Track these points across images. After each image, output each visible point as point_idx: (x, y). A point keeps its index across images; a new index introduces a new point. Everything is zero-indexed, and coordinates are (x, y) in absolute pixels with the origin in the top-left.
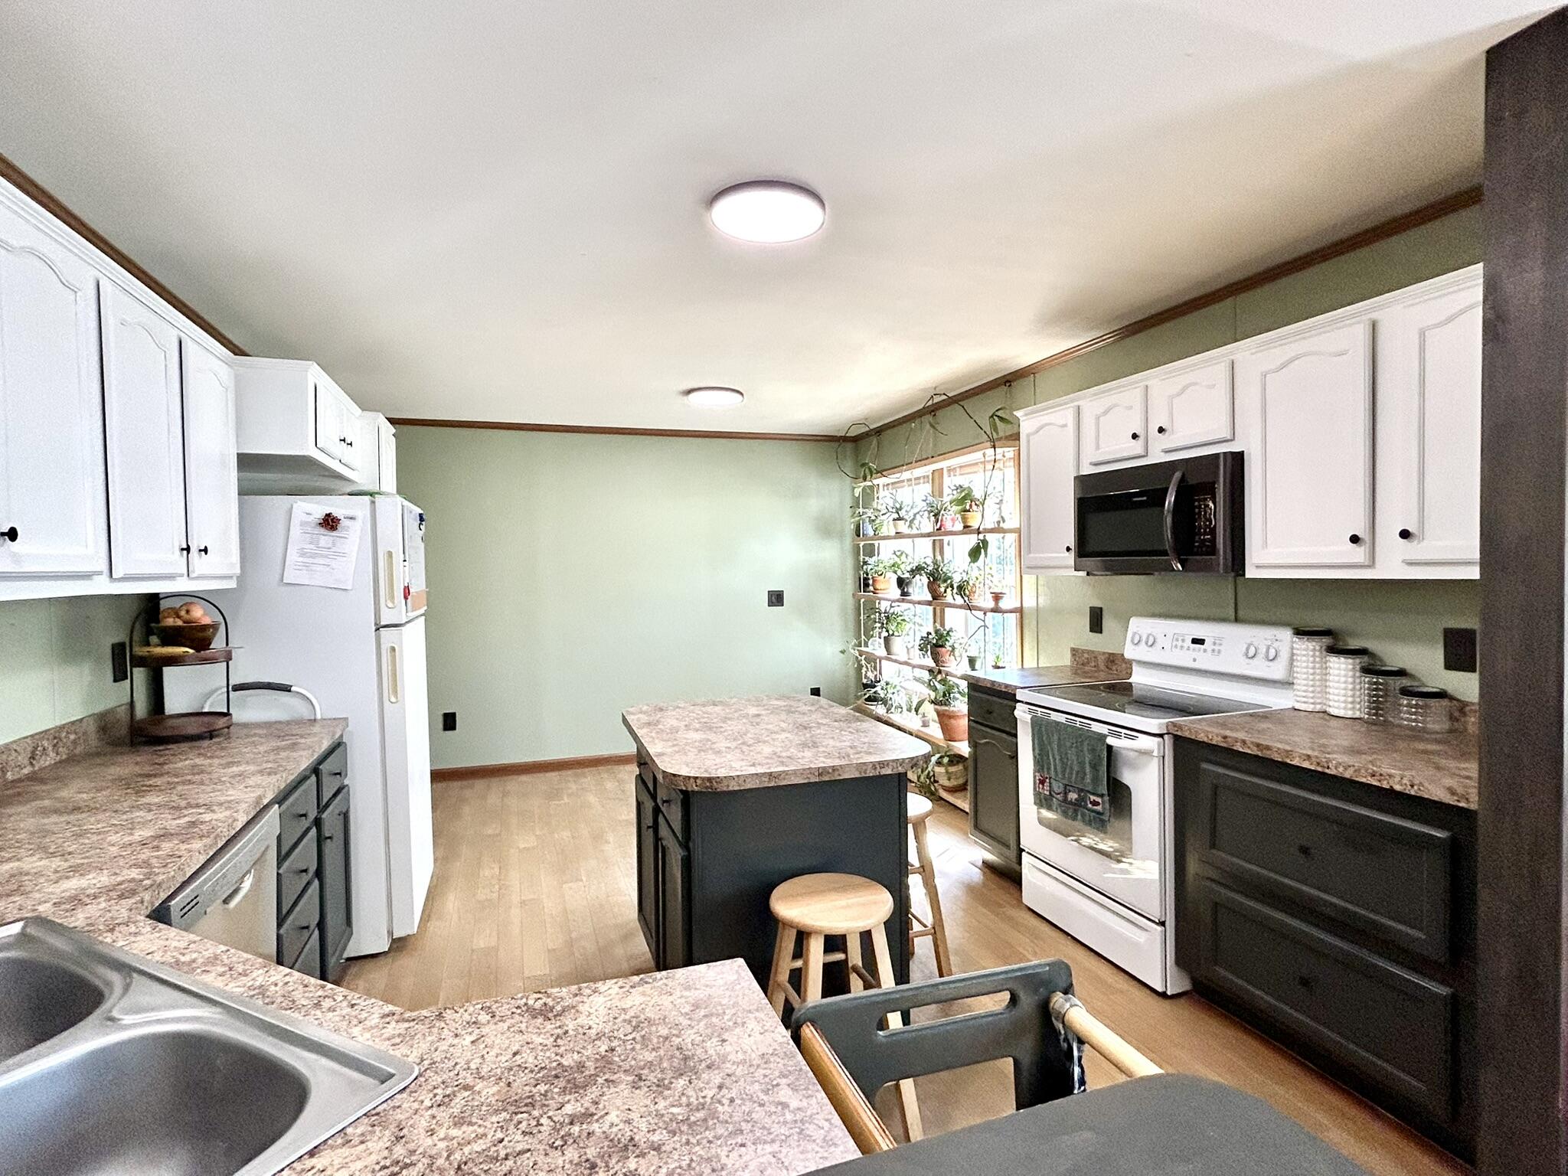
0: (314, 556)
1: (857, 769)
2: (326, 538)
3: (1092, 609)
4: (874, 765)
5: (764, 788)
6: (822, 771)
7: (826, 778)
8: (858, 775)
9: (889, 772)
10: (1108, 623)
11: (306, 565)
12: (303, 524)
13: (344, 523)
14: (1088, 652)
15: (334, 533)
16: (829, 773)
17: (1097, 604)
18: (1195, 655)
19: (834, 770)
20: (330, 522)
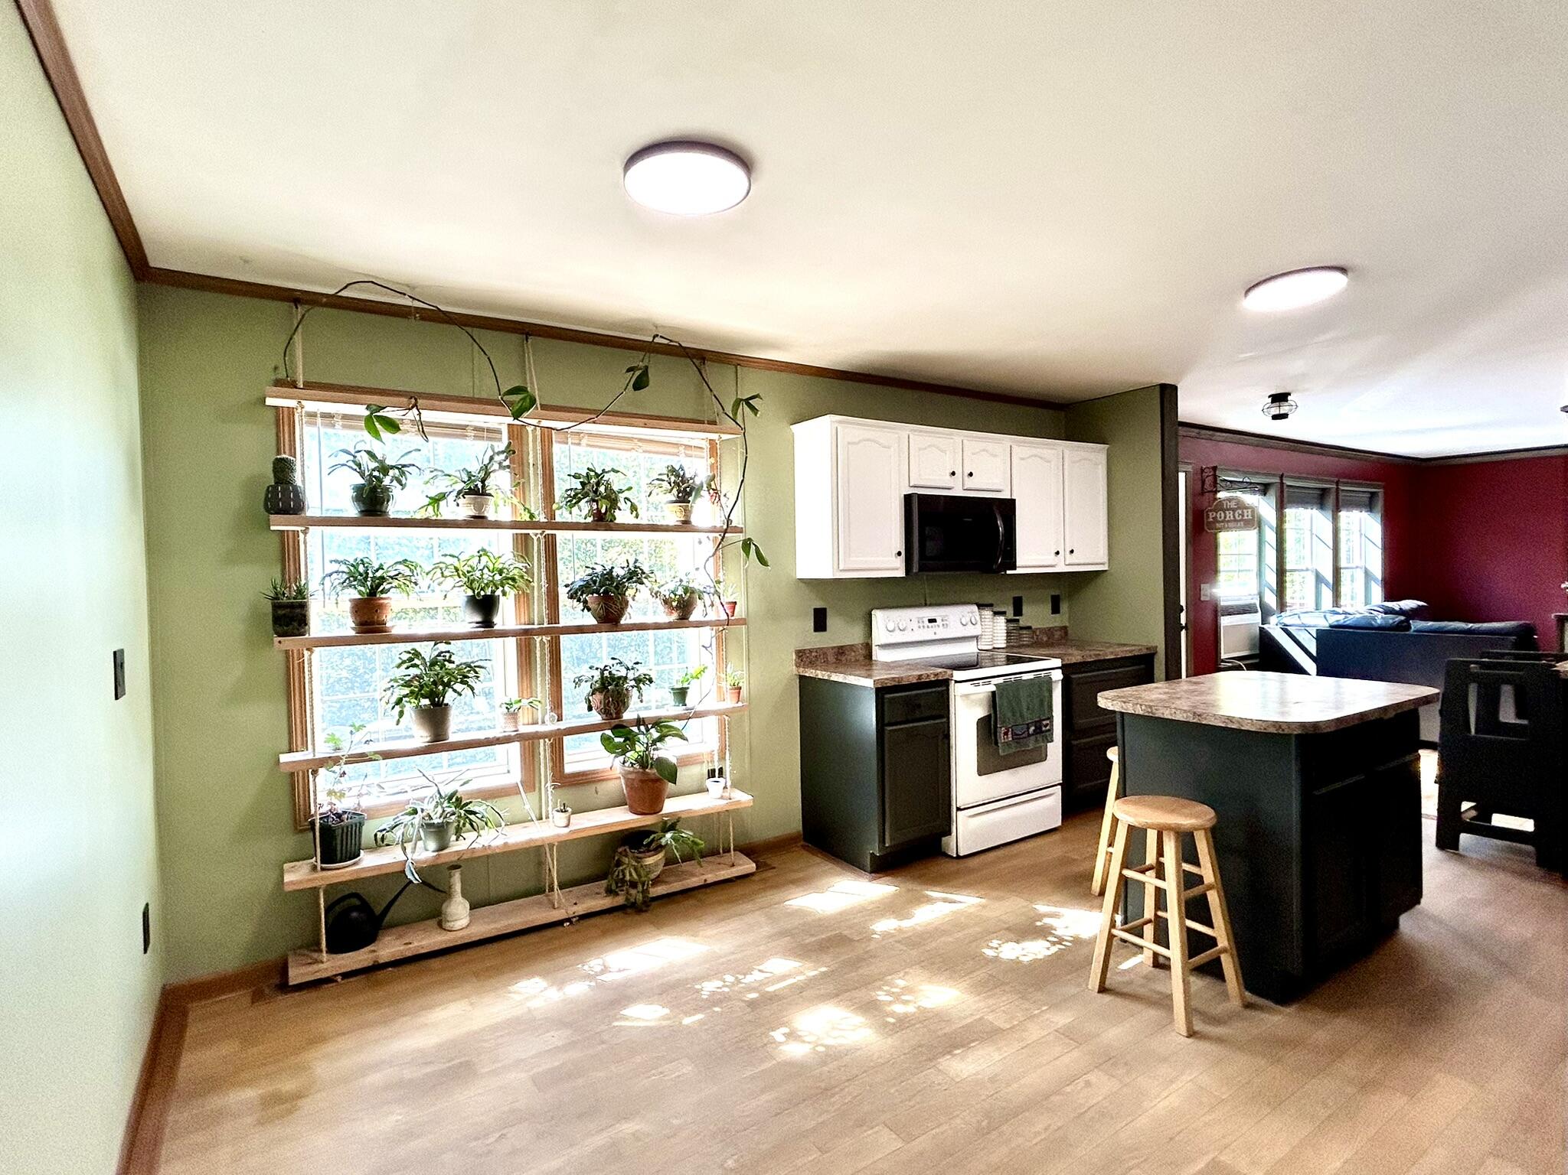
3: (816, 610)
10: (831, 621)
14: (816, 650)
17: (819, 605)
18: (934, 630)
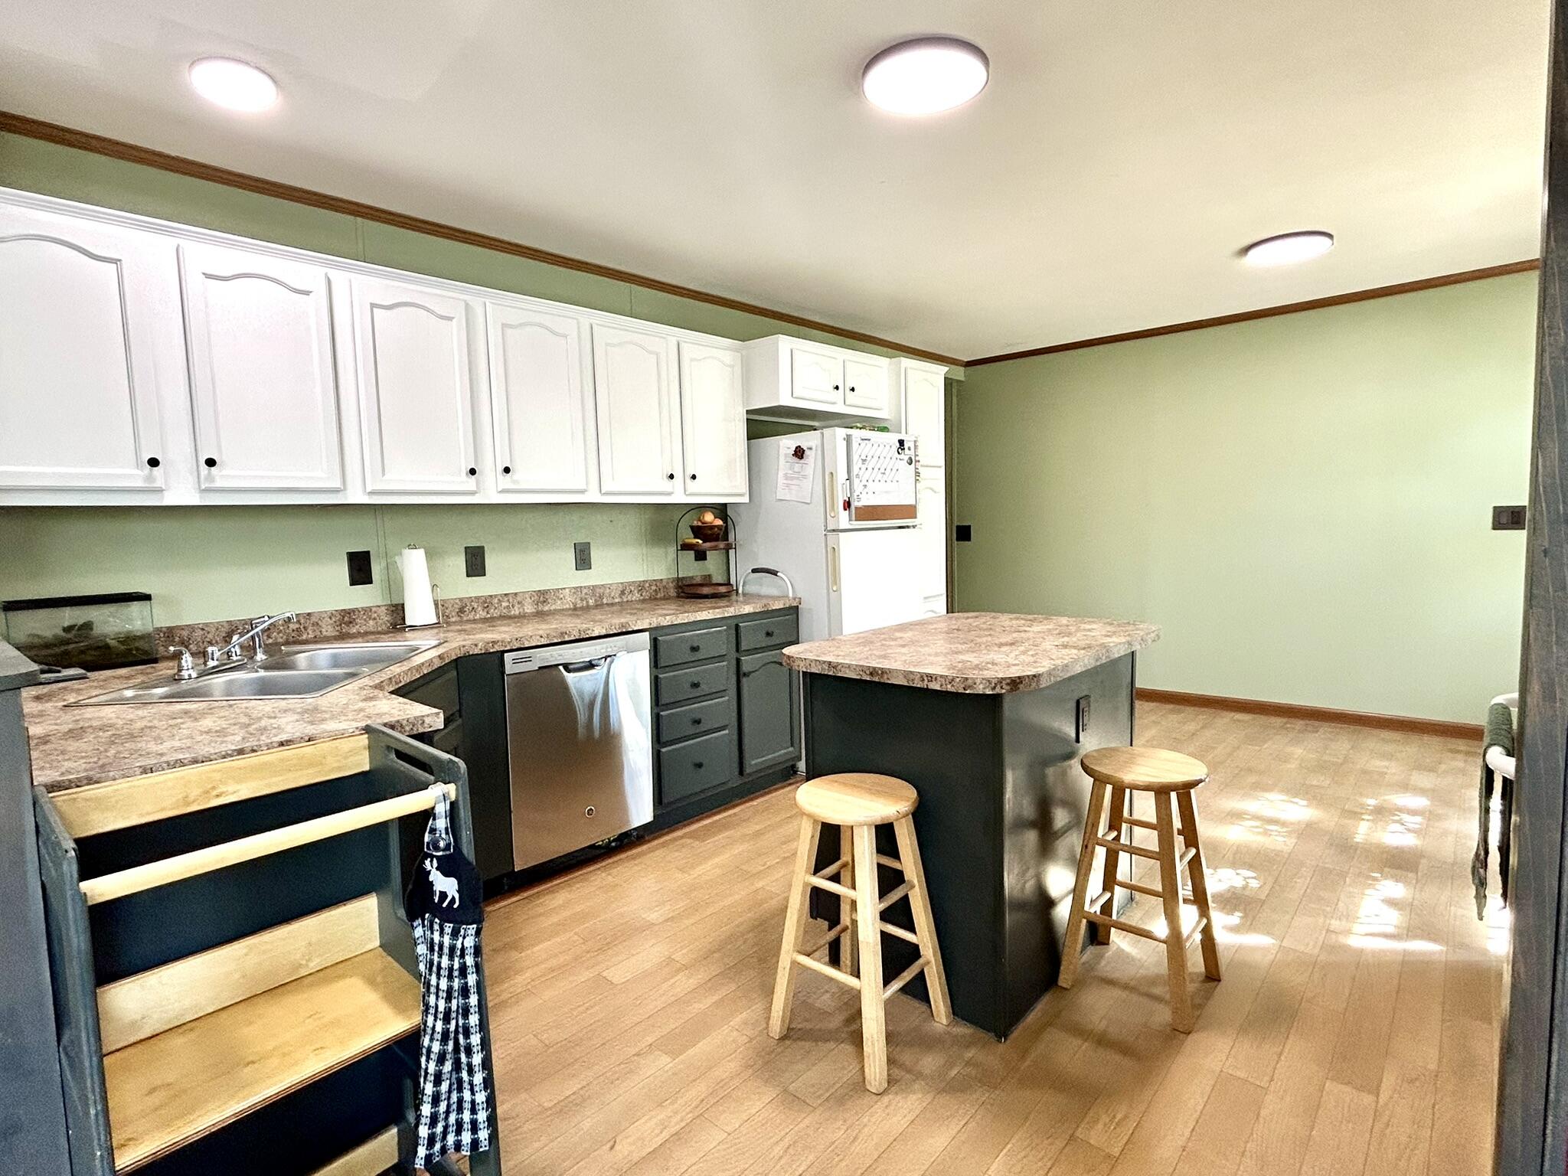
0: (792, 479)
1: (905, 677)
2: (798, 465)
4: (922, 677)
5: (824, 675)
6: (873, 672)
7: (876, 679)
8: (906, 684)
9: (938, 688)
11: (788, 485)
12: (786, 455)
13: (807, 452)
15: (802, 461)
16: (878, 674)
19: (882, 673)
20: (799, 453)
